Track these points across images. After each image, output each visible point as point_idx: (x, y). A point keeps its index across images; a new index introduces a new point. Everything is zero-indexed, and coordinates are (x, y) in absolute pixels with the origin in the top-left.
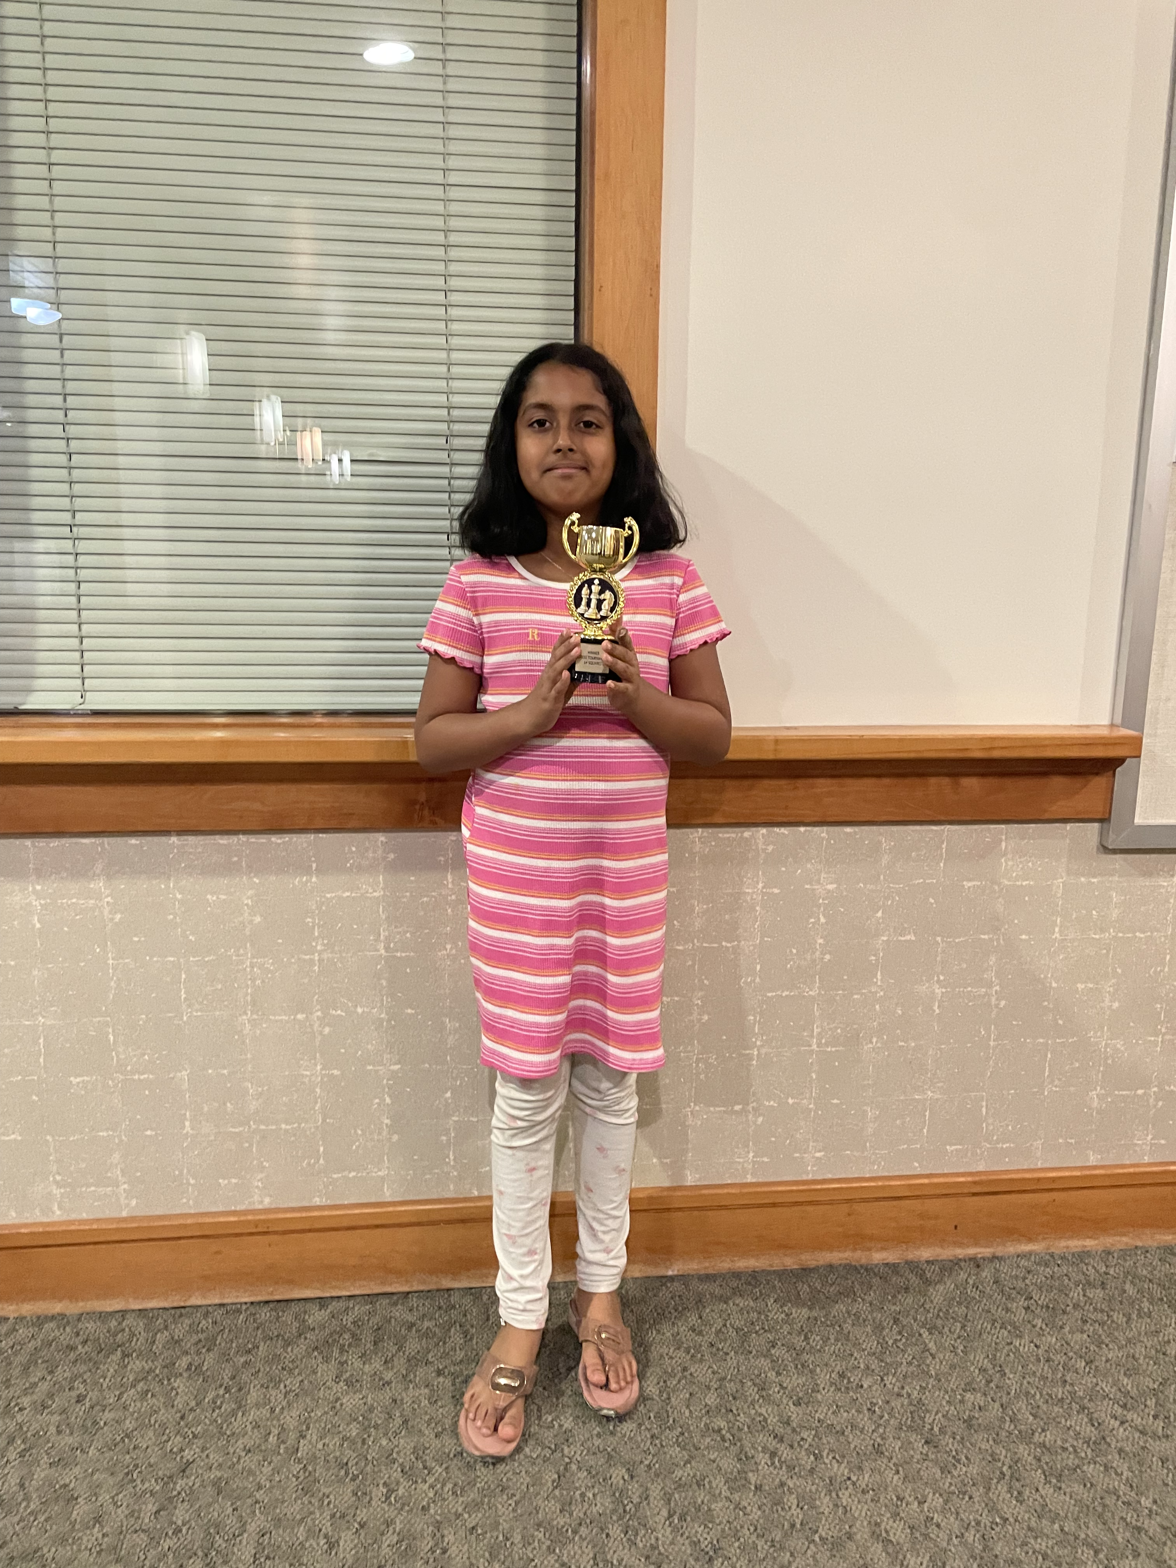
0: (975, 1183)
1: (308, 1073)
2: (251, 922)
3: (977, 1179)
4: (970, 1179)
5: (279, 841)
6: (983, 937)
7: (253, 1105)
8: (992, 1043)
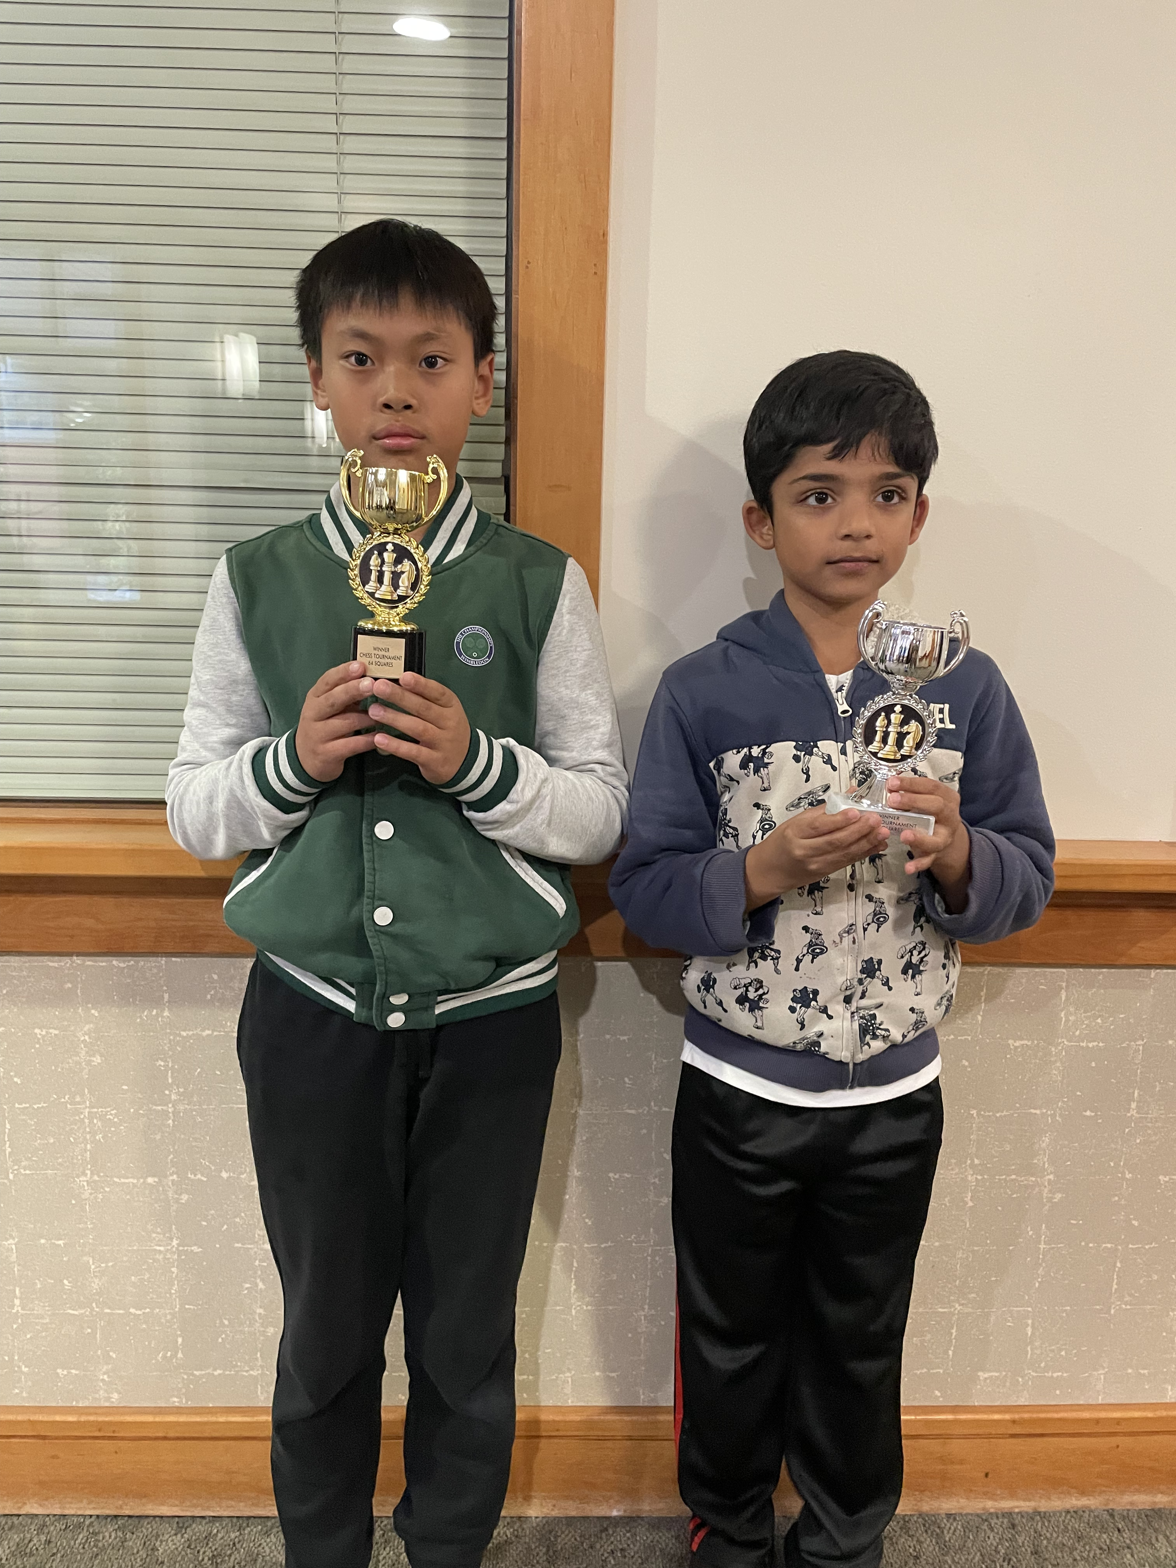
0: (1014, 1422)
1: (162, 1248)
2: (89, 1063)
3: (1016, 1416)
4: (1007, 1417)
5: (122, 965)
6: (1033, 1111)
7: (96, 1284)
8: (1042, 1246)
